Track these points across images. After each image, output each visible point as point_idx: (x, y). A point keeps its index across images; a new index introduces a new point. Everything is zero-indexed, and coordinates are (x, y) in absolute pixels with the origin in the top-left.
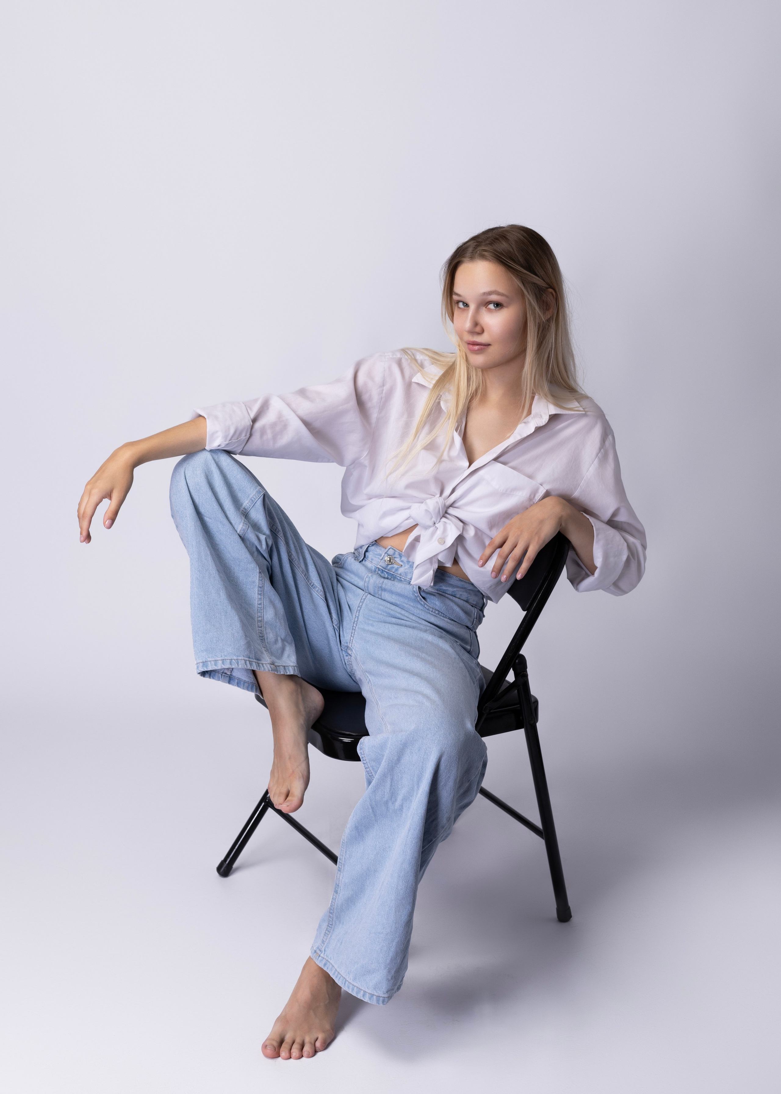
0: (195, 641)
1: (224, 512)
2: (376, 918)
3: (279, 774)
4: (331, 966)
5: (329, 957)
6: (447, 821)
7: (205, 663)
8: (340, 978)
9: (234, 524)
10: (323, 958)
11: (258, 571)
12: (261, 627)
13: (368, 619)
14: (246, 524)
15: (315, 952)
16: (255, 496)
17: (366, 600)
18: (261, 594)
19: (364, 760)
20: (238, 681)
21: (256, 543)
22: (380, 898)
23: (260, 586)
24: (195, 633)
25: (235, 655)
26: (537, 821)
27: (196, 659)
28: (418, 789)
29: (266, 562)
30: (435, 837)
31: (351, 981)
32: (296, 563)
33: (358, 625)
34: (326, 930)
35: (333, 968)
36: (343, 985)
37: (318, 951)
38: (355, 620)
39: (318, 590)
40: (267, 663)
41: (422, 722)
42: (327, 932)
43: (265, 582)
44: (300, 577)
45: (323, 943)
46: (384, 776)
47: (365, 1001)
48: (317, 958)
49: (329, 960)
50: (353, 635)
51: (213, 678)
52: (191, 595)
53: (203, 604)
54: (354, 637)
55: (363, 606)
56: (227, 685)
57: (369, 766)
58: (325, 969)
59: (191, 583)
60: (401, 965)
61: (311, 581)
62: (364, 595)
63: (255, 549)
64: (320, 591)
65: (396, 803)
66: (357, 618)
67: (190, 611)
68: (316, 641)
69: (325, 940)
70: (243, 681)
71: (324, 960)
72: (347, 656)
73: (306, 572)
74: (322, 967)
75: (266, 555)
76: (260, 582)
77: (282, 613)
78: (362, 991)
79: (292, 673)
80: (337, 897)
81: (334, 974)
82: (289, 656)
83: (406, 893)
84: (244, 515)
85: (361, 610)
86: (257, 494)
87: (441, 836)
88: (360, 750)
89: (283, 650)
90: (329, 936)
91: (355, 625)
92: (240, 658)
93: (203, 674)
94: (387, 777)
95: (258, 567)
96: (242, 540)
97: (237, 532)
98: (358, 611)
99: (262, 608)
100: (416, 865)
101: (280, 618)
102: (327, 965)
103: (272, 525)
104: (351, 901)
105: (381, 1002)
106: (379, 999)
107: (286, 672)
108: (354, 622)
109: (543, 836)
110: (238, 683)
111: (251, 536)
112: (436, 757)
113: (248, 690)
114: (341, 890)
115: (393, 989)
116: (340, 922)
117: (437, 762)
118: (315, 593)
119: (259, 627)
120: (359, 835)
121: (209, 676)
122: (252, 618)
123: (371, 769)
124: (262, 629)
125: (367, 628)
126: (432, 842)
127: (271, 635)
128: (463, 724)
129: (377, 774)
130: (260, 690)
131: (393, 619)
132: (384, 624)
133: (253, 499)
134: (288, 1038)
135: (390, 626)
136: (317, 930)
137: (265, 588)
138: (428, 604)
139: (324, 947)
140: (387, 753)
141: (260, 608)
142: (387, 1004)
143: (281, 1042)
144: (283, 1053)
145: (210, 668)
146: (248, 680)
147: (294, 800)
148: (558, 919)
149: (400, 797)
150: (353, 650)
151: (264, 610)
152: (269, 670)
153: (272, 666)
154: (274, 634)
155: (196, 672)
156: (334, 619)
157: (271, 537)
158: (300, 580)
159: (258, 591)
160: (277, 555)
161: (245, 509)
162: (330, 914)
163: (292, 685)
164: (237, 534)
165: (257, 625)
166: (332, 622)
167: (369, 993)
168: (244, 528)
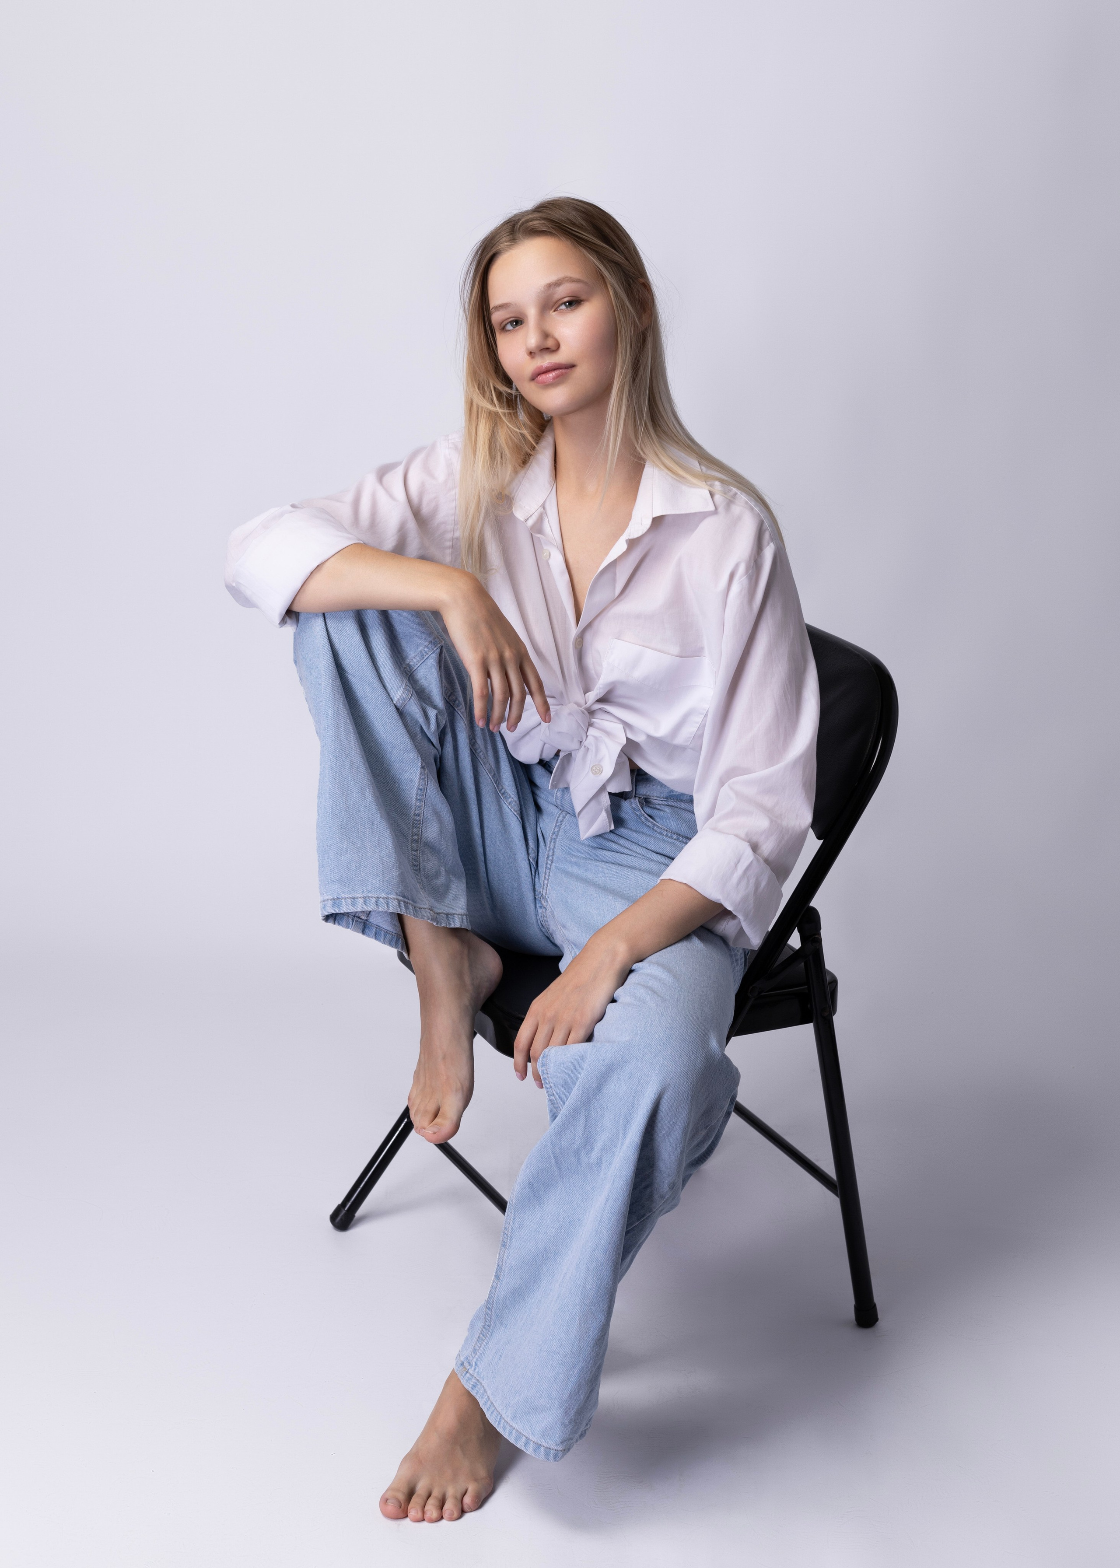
0: (322, 866)
1: (375, 668)
2: (551, 1329)
3: (427, 1079)
4: (482, 1390)
5: (482, 1376)
6: (670, 1188)
7: (336, 901)
8: (492, 1413)
9: (389, 689)
10: (473, 1376)
11: (420, 764)
12: (417, 850)
13: (570, 854)
14: (408, 691)
15: (462, 1364)
16: (428, 648)
17: (564, 823)
18: (421, 799)
19: (546, 1083)
20: (376, 931)
21: (421, 720)
22: (558, 1297)
23: (420, 787)
24: (323, 852)
25: (383, 891)
27: (322, 894)
28: (625, 1137)
29: (434, 751)
30: (650, 1211)
31: (508, 1420)
32: (481, 755)
33: (554, 861)
34: (481, 1333)
35: (485, 1394)
36: (497, 1424)
37: (466, 1364)
38: (548, 854)
39: (512, 801)
40: (425, 907)
41: (639, 1032)
42: (481, 1336)
43: (429, 782)
44: (486, 779)
45: (474, 1353)
46: (575, 1112)
47: (527, 1452)
48: (464, 1374)
49: (481, 1380)
50: (547, 877)
51: (339, 924)
52: (319, 793)
53: (338, 808)
54: (549, 880)
55: (560, 833)
56: (360, 935)
57: (554, 1092)
58: (473, 1393)
59: (320, 774)
60: (586, 1402)
61: (501, 786)
62: (561, 815)
63: (418, 729)
64: (514, 803)
65: (593, 1154)
66: (552, 851)
68: (500, 880)
69: (477, 1349)
70: (384, 931)
71: (473, 1379)
72: (541, 907)
73: (496, 772)
74: (470, 1390)
75: (435, 740)
76: (421, 781)
77: (450, 831)
78: (524, 1438)
79: (458, 926)
80: (499, 1285)
81: (485, 1403)
82: (455, 898)
83: (598, 1296)
84: (407, 674)
85: (558, 840)
86: (430, 645)
87: (660, 1209)
88: (542, 1066)
89: (447, 888)
90: (484, 1343)
91: (549, 862)
92: (391, 896)
93: (327, 918)
94: (580, 1113)
95: (420, 758)
96: (399, 714)
97: (392, 701)
98: (553, 841)
99: (420, 820)
101: (447, 839)
102: (476, 1388)
103: (449, 693)
104: (519, 1294)
105: (551, 1458)
106: (549, 1452)
107: (450, 924)
108: (548, 857)
109: (837, 1190)
110: (376, 934)
111: (414, 709)
112: (654, 1092)
113: (390, 945)
114: (504, 1275)
115: (571, 1439)
116: (501, 1323)
117: (656, 1100)
118: (506, 806)
119: (412, 850)
120: (534, 1195)
121: (335, 921)
122: (404, 836)
123: (557, 1097)
124: (418, 854)
125: (570, 868)
126: (644, 1218)
127: (430, 864)
128: (704, 1040)
129: (565, 1107)
130: (406, 946)
131: (608, 854)
132: (595, 863)
133: (424, 652)
134: (421, 1488)
135: (604, 866)
136: (468, 1329)
137: (428, 791)
138: (659, 825)
139: (475, 1359)
140: (582, 1076)
141: (418, 821)
142: (562, 1459)
143: (411, 1494)
144: (413, 1511)
145: (344, 910)
146: (391, 929)
147: (445, 1124)
148: (855, 1322)
149: (598, 1146)
150: (548, 899)
151: (424, 825)
152: (429, 919)
153: (431, 912)
154: (436, 863)
155: (320, 912)
156: (530, 849)
157: (445, 713)
158: (485, 784)
159: (417, 794)
160: (453, 741)
161: (410, 666)
162: (487, 1311)
163: (454, 944)
164: (392, 704)
165: (410, 847)
166: (528, 854)
167: (534, 1442)
168: (404, 696)
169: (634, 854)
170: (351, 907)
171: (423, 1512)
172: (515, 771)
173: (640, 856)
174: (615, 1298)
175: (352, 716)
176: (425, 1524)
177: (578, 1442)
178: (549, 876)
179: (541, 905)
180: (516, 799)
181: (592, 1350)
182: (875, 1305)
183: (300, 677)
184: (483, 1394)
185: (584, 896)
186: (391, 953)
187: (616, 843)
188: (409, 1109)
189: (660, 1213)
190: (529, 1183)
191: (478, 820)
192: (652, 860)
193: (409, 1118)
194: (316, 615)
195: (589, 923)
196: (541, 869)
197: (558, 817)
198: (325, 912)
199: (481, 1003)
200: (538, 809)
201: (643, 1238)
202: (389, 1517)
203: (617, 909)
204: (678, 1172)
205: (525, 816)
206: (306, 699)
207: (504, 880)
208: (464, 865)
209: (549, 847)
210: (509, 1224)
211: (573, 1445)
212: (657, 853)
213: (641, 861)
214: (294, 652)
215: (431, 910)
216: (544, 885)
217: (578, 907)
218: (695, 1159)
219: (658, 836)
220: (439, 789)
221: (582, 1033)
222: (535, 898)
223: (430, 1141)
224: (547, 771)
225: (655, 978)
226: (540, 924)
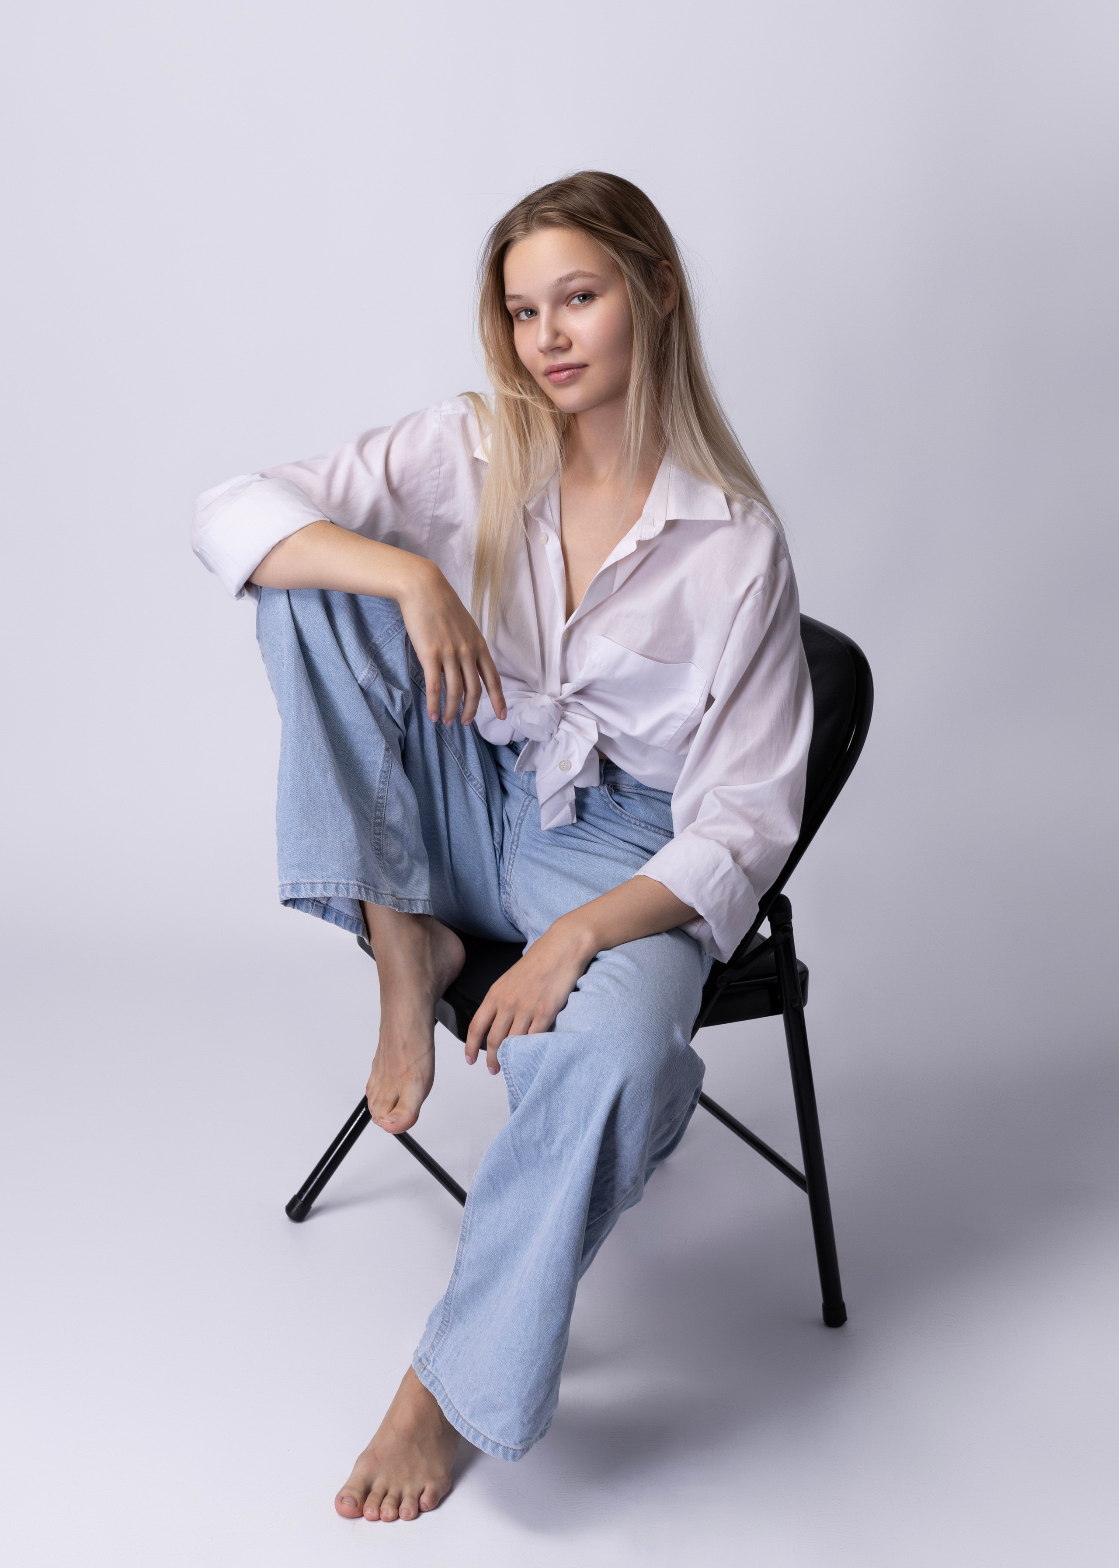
0: (281, 849)
1: (340, 647)
2: (510, 1326)
3: (386, 1068)
4: (440, 1387)
5: (440, 1373)
6: (632, 1182)
7: (295, 886)
8: (450, 1410)
9: (353, 668)
10: (431, 1373)
11: (384, 746)
12: (379, 834)
13: (535, 840)
14: (374, 671)
15: (420, 1360)
16: (394, 628)
17: (530, 808)
18: (385, 782)
19: (506, 1074)
20: (337, 915)
21: (386, 701)
23: (384, 769)
24: (282, 835)
25: (344, 876)
26: (798, 1162)
27: (280, 878)
29: (398, 732)
30: (611, 1206)
31: (466, 1418)
32: (446, 737)
33: (519, 846)
34: (440, 1329)
35: (443, 1392)
36: (454, 1422)
37: (424, 1361)
38: (513, 839)
39: (477, 784)
40: (386, 892)
41: (601, 1022)
42: (439, 1332)
43: (393, 764)
44: (452, 761)
45: (433, 1349)
46: (536, 1103)
47: (485, 1452)
48: (421, 1371)
49: (439, 1377)
50: (511, 862)
51: (298, 908)
53: (298, 791)
54: (514, 865)
55: (526, 818)
56: (320, 920)
57: (514, 1083)
58: (431, 1390)
59: (281, 755)
60: (545, 1401)
61: (467, 768)
62: (527, 800)
63: (383, 710)
64: (479, 786)
65: (553, 1147)
66: (516, 836)
67: (276, 800)
68: (463, 865)
69: (435, 1344)
70: (345, 916)
71: (431, 1376)
72: (504, 893)
73: (461, 754)
74: (427, 1387)
75: (400, 722)
76: (385, 764)
77: (414, 814)
78: (482, 1437)
79: (420, 911)
80: (458, 1280)
81: (443, 1401)
82: (418, 883)
83: (558, 1292)
84: (372, 654)
85: (523, 825)
86: (397, 624)
87: (622, 1204)
88: (502, 1056)
89: (410, 873)
90: (443, 1339)
91: (514, 847)
92: (351, 882)
93: (286, 903)
94: (540, 1105)
95: (384, 740)
96: (364, 695)
97: (357, 681)
98: (518, 826)
99: (383, 803)
100: (576, 1250)
101: (411, 822)
102: (434, 1385)
103: (416, 673)
104: (478, 1290)
105: (510, 1457)
106: (508, 1452)
107: (412, 910)
108: (513, 842)
109: (806, 1187)
110: (336, 919)
111: (379, 689)
112: (616, 1083)
113: (351, 930)
114: (463, 1270)
115: (530, 1438)
116: (460, 1319)
117: (618, 1092)
118: (471, 789)
119: (375, 834)
120: (494, 1189)
121: (294, 905)
122: (367, 819)
123: (517, 1088)
124: (380, 837)
125: (535, 855)
126: (606, 1213)
127: (393, 848)
128: (668, 1031)
129: (525, 1097)
130: (368, 932)
131: (574, 841)
132: (560, 850)
133: (390, 632)
134: (377, 1487)
135: (570, 852)
136: (427, 1325)
137: (392, 773)
138: (627, 813)
139: (433, 1355)
140: (542, 1067)
141: (381, 804)
142: (521, 1459)
143: (367, 1492)
144: (369, 1510)
145: (303, 895)
146: (351, 914)
147: (404, 1114)
148: (823, 1321)
149: (559, 1138)
150: (512, 886)
151: (387, 808)
152: (390, 905)
153: (393, 898)
154: (399, 846)
155: (278, 897)
156: (495, 834)
157: (411, 693)
158: (450, 766)
159: (381, 777)
160: (418, 722)
161: (376, 646)
162: (446, 1306)
163: (417, 931)
164: (356, 684)
165: (372, 830)
166: (493, 838)
167: (492, 1441)
168: (369, 676)
169: (601, 842)
170: (311, 893)
171: (379, 1511)
172: (481, 753)
173: (607, 844)
174: (575, 1295)
175: (315, 695)
176: (381, 1523)
177: (538, 1442)
178: (513, 862)
179: (505, 891)
180: (481, 781)
181: (552, 1347)
182: (844, 1304)
183: (262, 654)
184: (441, 1391)
185: (548, 883)
186: (351, 938)
187: (583, 830)
188: (367, 1099)
189: (622, 1208)
190: (489, 1176)
191: (443, 803)
192: (620, 848)
193: (367, 1107)
194: (280, 591)
195: (553, 911)
196: (506, 854)
197: (524, 801)
198: (283, 897)
199: (443, 991)
200: (504, 791)
201: (605, 1234)
202: (344, 1516)
203: (580, 897)
204: (641, 1166)
205: (491, 799)
206: (268, 676)
207: (468, 865)
208: (427, 849)
209: (515, 831)
210: (468, 1218)
211: (532, 1445)
212: (624, 841)
213: (608, 849)
214: (257, 628)
215: (393, 895)
216: (508, 870)
217: (542, 894)
218: (658, 1153)
219: (626, 824)
220: (403, 772)
221: (544, 1023)
222: (499, 884)
223: (388, 1131)
224: (514, 753)
225: (619, 967)
226: (504, 910)
